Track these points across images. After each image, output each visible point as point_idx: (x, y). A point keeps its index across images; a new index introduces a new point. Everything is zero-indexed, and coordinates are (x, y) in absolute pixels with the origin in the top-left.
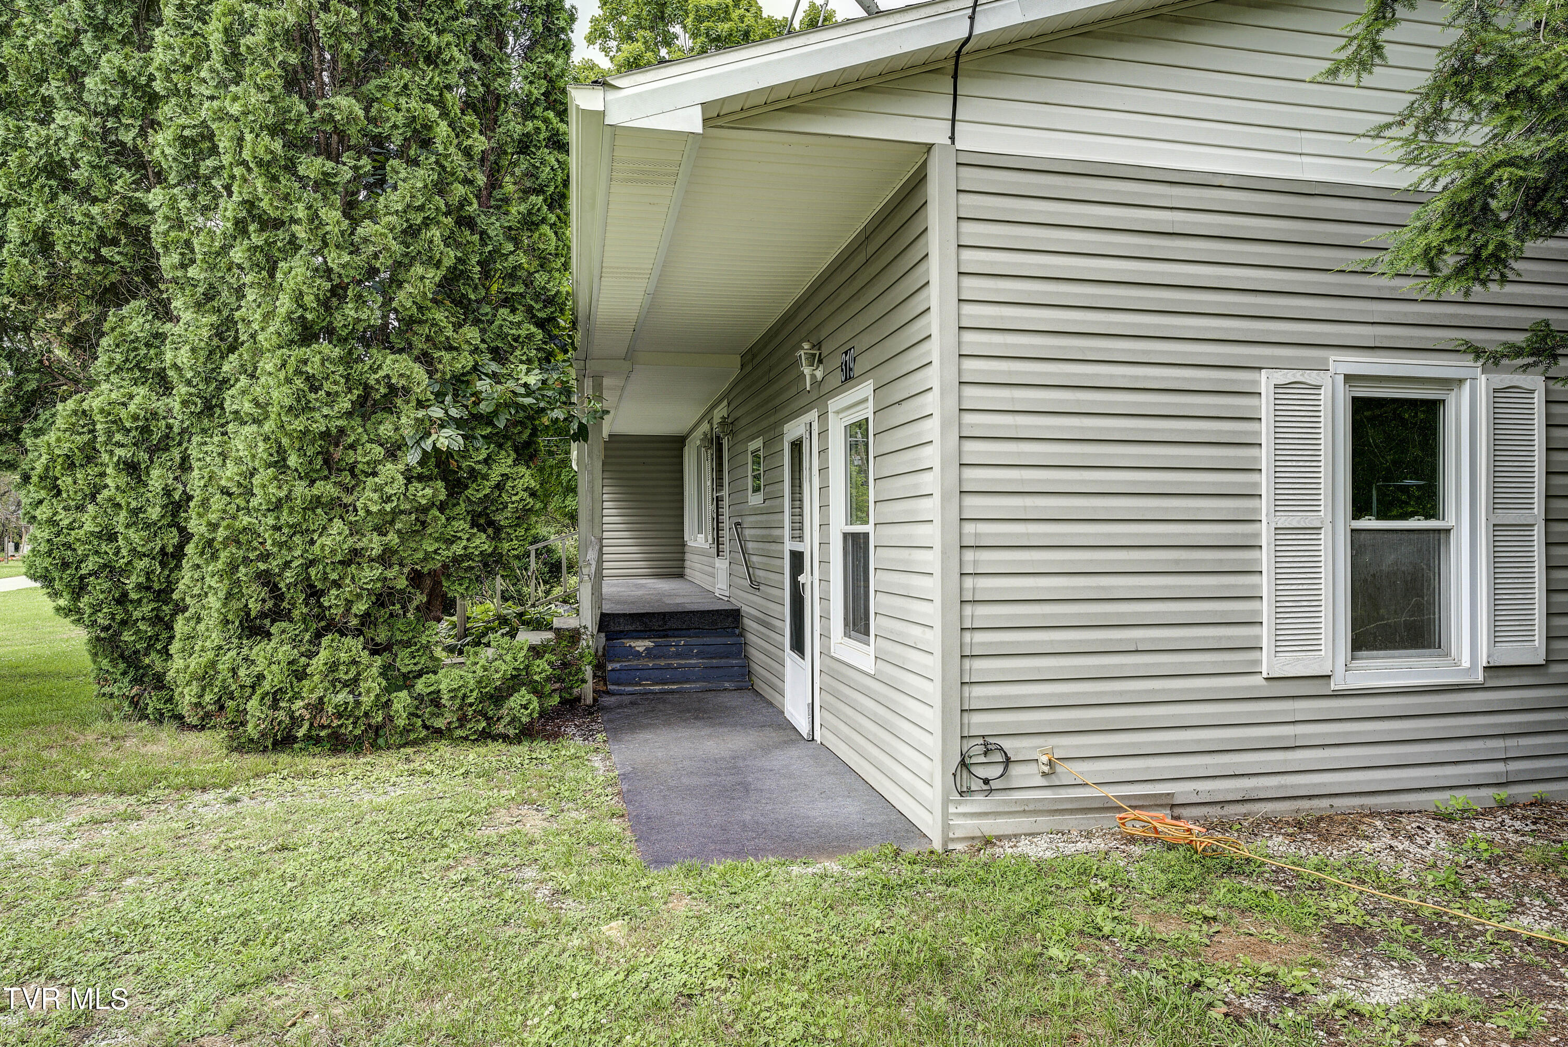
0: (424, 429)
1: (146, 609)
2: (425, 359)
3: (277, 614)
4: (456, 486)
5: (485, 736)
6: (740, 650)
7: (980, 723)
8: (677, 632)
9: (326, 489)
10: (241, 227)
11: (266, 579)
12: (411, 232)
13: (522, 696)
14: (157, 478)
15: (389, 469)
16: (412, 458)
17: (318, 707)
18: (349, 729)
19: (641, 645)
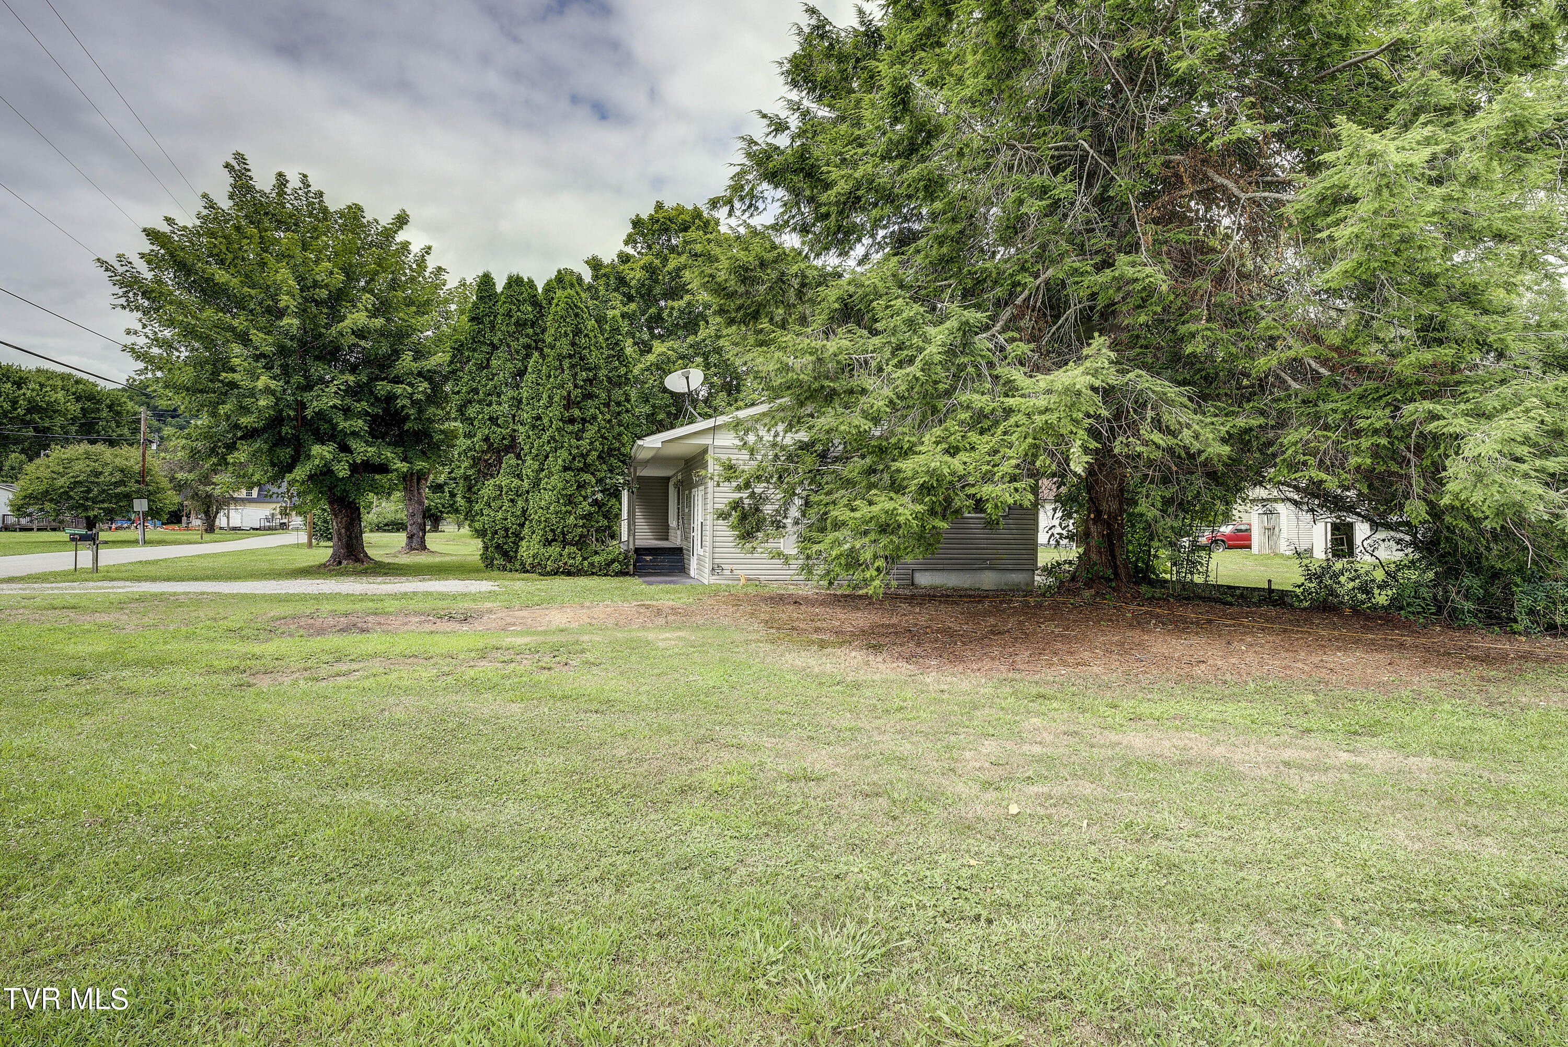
0: (594, 493)
1: (512, 539)
2: (592, 474)
3: (554, 540)
4: (600, 507)
5: (606, 575)
6: (682, 560)
7: (716, 561)
8: (661, 554)
9: (569, 508)
10: (549, 442)
11: (552, 531)
12: (591, 443)
13: (616, 564)
14: (520, 503)
15: (584, 503)
16: (590, 500)
17: (566, 563)
18: (573, 570)
19: (648, 558)
